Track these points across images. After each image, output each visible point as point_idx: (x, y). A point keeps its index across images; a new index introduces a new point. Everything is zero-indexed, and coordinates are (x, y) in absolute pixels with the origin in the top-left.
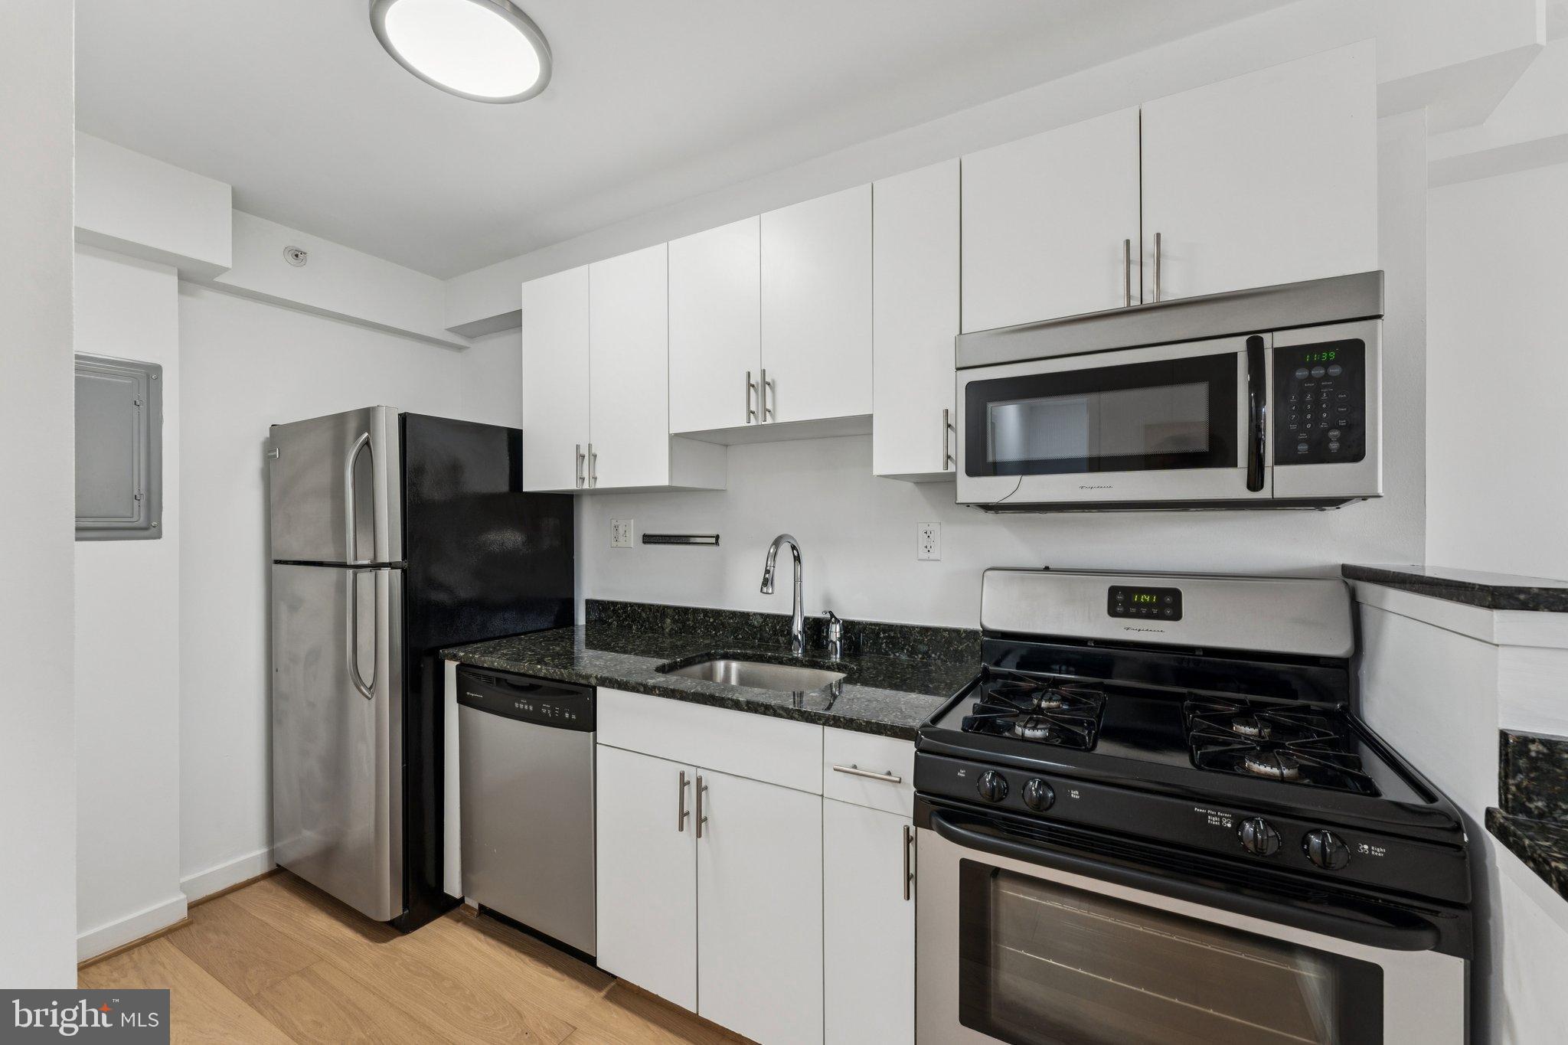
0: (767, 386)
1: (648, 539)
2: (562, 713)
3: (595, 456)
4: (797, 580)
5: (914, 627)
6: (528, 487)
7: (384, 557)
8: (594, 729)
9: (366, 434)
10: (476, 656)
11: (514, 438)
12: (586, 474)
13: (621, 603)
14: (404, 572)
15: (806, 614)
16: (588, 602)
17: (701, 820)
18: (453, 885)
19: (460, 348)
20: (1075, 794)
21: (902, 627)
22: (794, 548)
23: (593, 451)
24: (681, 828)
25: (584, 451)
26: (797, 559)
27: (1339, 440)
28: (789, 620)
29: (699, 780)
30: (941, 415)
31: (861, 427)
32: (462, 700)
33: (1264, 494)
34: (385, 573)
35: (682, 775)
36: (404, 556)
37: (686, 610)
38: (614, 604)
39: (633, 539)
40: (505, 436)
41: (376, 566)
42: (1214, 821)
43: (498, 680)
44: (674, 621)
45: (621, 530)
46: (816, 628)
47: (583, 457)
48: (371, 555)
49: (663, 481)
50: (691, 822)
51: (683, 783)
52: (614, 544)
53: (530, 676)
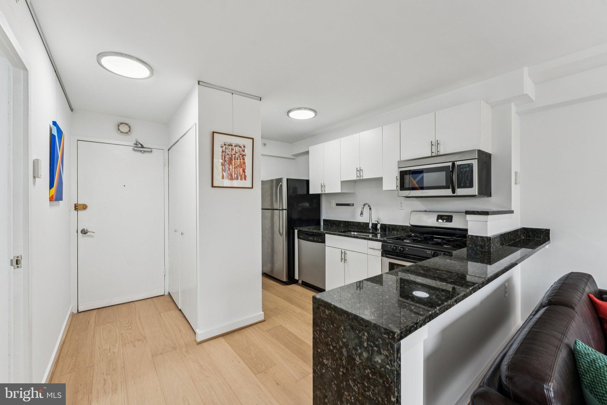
0: (361, 171)
1: (337, 205)
2: (319, 240)
3: (325, 186)
4: (370, 214)
5: (398, 225)
6: (310, 193)
7: (284, 208)
8: (325, 243)
9: (281, 183)
10: (301, 229)
11: (308, 182)
12: (323, 190)
13: (331, 220)
14: (288, 211)
15: (372, 222)
16: (323, 219)
17: (345, 260)
18: (297, 277)
19: (294, 159)
20: (407, 249)
21: (395, 225)
22: (369, 206)
23: (325, 185)
24: (341, 261)
25: (323, 185)
26: (370, 209)
27: (469, 183)
28: (368, 224)
29: (345, 251)
30: (396, 177)
31: (380, 180)
32: (299, 238)
33: (455, 194)
34: (284, 211)
35: (342, 251)
36: (288, 208)
37: (346, 222)
38: (330, 220)
39: (334, 205)
40: (306, 181)
41: (283, 210)
42: (428, 252)
43: (306, 233)
44: (343, 224)
45: (331, 202)
46: (375, 226)
47: (322, 186)
48: (282, 208)
49: (340, 191)
50: (343, 260)
51: (342, 253)
52: (330, 206)
53: (312, 232)
